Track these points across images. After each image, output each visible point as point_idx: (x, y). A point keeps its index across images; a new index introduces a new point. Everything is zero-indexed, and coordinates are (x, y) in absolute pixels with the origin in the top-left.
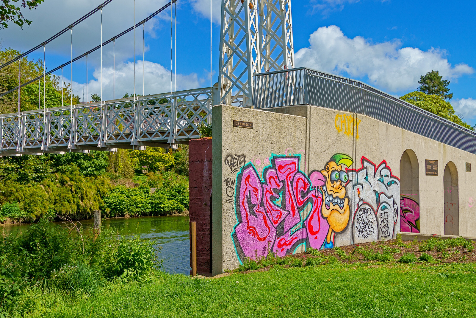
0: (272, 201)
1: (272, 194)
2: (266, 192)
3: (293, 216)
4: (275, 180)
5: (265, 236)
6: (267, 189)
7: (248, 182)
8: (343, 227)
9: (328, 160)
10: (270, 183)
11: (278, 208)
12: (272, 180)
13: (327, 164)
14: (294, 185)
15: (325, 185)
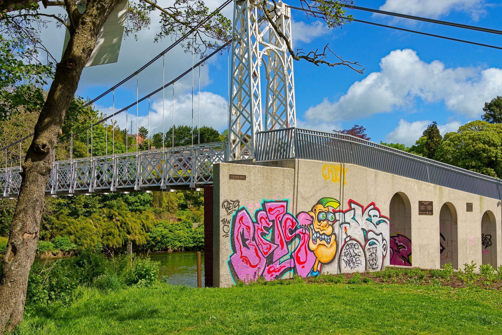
0: (262, 237)
1: (263, 231)
2: (258, 229)
3: (282, 248)
4: (265, 220)
5: (256, 264)
6: (258, 227)
7: (242, 221)
8: (330, 258)
9: (315, 203)
10: (261, 223)
11: (268, 242)
12: (263, 220)
13: (314, 207)
14: (283, 224)
15: (312, 224)
